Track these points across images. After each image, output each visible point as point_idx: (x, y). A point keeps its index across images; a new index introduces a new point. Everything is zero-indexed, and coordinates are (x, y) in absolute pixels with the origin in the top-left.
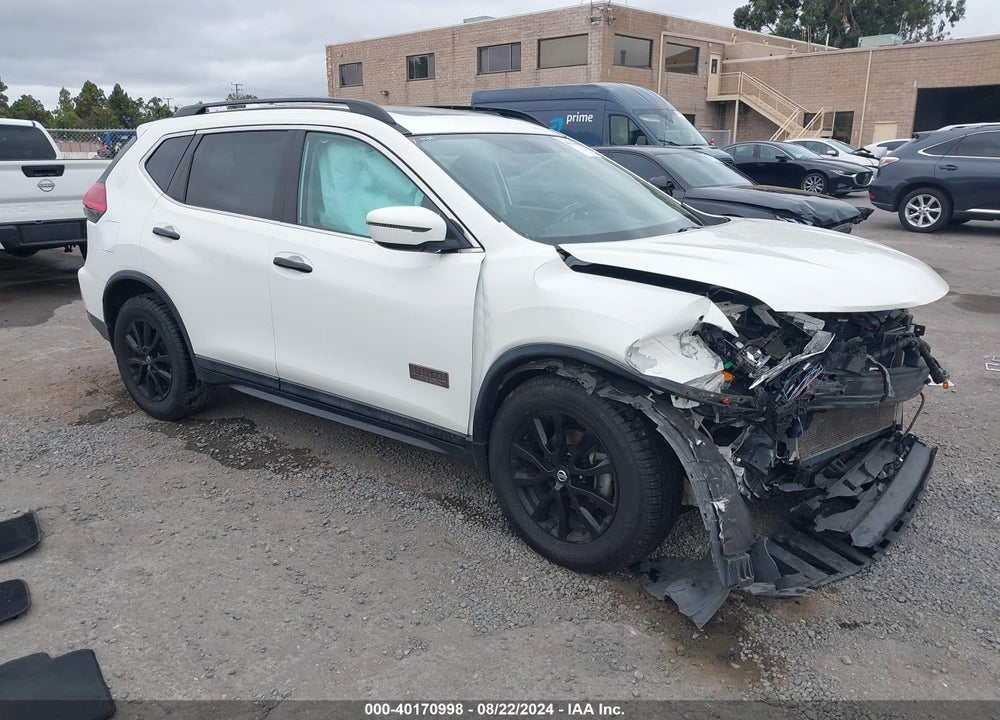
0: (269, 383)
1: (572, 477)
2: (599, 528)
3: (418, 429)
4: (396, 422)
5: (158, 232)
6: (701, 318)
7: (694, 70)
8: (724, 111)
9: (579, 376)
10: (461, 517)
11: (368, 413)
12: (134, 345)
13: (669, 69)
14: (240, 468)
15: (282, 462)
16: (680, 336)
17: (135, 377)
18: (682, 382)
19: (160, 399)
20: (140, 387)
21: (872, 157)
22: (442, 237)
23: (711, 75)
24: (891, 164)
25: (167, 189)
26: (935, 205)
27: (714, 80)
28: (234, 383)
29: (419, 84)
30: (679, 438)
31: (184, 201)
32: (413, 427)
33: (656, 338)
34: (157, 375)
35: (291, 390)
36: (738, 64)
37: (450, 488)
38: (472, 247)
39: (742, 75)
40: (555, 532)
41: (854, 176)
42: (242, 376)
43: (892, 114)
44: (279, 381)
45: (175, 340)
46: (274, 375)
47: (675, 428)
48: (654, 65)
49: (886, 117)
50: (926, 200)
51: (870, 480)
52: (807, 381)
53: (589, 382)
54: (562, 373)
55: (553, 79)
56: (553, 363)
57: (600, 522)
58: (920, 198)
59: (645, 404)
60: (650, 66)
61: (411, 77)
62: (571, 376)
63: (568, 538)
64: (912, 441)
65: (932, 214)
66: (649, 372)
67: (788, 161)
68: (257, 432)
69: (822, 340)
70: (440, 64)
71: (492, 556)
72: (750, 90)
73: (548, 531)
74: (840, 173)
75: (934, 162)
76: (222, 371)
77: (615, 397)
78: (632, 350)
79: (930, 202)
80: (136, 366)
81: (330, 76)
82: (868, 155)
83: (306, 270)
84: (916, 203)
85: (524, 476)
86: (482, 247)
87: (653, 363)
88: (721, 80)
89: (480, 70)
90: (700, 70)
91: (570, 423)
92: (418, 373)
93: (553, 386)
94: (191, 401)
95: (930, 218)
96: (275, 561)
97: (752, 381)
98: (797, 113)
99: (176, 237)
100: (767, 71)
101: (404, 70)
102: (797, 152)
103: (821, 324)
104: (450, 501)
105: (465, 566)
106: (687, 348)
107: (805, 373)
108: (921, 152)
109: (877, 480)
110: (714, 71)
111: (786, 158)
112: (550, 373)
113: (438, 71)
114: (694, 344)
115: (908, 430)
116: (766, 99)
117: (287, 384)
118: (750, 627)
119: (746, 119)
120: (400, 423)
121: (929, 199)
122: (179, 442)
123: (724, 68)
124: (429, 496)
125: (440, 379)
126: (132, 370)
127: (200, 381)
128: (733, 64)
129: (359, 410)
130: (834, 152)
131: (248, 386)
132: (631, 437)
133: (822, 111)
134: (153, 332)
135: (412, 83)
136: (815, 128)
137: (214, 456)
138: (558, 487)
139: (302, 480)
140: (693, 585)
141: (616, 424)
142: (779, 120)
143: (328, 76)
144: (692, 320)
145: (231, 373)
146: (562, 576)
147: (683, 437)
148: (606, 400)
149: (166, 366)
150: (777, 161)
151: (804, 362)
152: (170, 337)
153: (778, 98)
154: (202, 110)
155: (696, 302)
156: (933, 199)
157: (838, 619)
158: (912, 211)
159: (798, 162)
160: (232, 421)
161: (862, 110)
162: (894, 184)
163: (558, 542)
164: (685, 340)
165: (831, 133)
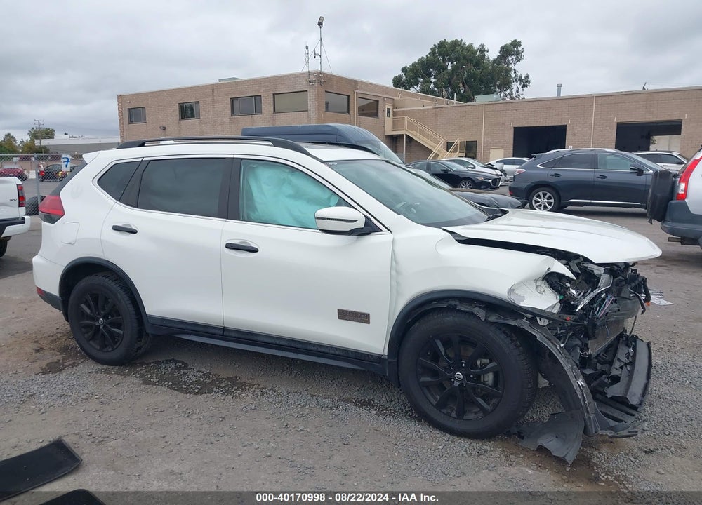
0: (216, 332)
1: (467, 376)
2: (489, 408)
3: (341, 353)
4: (323, 350)
5: (116, 228)
6: (549, 269)
7: (376, 115)
8: (396, 140)
9: (473, 309)
10: (375, 412)
11: (300, 346)
12: (88, 311)
13: (361, 114)
14: (196, 394)
15: (224, 387)
16: (536, 281)
17: (86, 335)
18: (544, 309)
19: (110, 349)
20: (91, 342)
21: (496, 169)
22: (362, 225)
23: (387, 118)
24: (521, 173)
25: (120, 198)
26: (550, 198)
27: (389, 121)
28: (178, 333)
29: (188, 122)
30: (550, 343)
31: (136, 206)
32: (337, 352)
33: (523, 283)
34: (109, 331)
35: (233, 335)
36: (403, 111)
37: (355, 394)
38: (381, 231)
39: (406, 118)
40: (454, 414)
41: (490, 181)
42: (189, 327)
43: (500, 142)
44: (224, 329)
45: (129, 306)
46: (220, 324)
47: (546, 337)
48: (351, 112)
49: (496, 145)
50: (544, 195)
51: (623, 364)
52: (607, 304)
53: (481, 313)
54: (461, 308)
55: (284, 121)
56: (452, 302)
57: (489, 405)
58: (541, 193)
59: (524, 324)
60: (348, 112)
61: (182, 117)
62: (468, 310)
63: (465, 417)
64: (635, 339)
65: (548, 203)
66: (522, 304)
67: (449, 173)
68: (190, 368)
69: (605, 281)
70: (205, 109)
71: (410, 436)
72: (413, 128)
73: (449, 415)
74: (482, 179)
75: (547, 172)
76: (169, 325)
77: (502, 321)
78: (511, 291)
79: (547, 196)
80: (88, 327)
81: (121, 115)
82: (492, 168)
83: (254, 250)
84: (539, 197)
85: (428, 379)
86: (389, 230)
87: (523, 299)
88: (393, 121)
89: (233, 113)
90: (380, 114)
91: (465, 341)
92: (344, 315)
93: (451, 317)
94: (139, 349)
95: (548, 205)
96: (269, 454)
97: (577, 307)
98: (443, 142)
99: (134, 232)
100: (422, 116)
101: (177, 112)
102: (454, 167)
103: (602, 270)
104: (359, 402)
105: (398, 443)
106: (539, 288)
107: (604, 300)
108: (538, 166)
109: (626, 364)
110: (388, 116)
111: (447, 170)
112: (452, 309)
113: (202, 113)
114: (543, 285)
115: (631, 332)
116: (422, 133)
117: (230, 330)
118: (595, 460)
119: (410, 146)
120: (327, 351)
121: (546, 194)
122: (134, 379)
123: (395, 114)
124: (346, 401)
125: (364, 318)
126: (83, 330)
127: (148, 334)
128: (400, 111)
129: (292, 345)
130: (472, 166)
131: (191, 334)
132: (512, 346)
133: (458, 141)
134: (106, 299)
135: (183, 122)
136: (455, 151)
137: (171, 387)
138: (457, 384)
139: (247, 398)
140: (557, 437)
141: (501, 339)
142: (432, 147)
143: (119, 116)
144: (544, 271)
145: (180, 326)
146: (464, 443)
147: (552, 343)
148: (493, 323)
149: (119, 326)
150: (442, 172)
151: (601, 293)
152: (125, 303)
153: (430, 133)
154: (142, 145)
155: (545, 260)
156: (548, 194)
157: (640, 449)
158: (537, 202)
159: (455, 173)
160: (167, 362)
161: (482, 140)
162: (524, 185)
163: (457, 421)
164: (538, 283)
165: (464, 154)
